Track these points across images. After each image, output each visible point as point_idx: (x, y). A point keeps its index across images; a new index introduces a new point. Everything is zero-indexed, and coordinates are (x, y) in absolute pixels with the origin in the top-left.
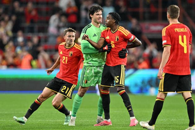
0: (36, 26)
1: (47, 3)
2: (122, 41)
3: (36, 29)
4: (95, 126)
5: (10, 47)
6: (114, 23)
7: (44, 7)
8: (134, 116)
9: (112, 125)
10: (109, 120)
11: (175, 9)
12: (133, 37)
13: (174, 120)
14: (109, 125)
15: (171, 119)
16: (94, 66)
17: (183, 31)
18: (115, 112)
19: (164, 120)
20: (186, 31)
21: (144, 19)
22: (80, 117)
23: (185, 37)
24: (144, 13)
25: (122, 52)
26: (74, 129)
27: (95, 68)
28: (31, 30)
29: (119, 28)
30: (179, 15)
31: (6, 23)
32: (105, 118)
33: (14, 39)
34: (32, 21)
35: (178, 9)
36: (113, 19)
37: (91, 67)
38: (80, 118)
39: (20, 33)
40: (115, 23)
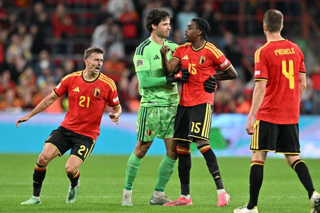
0: (71, 44)
1: (89, 6)
2: (209, 66)
3: (70, 48)
4: (166, 206)
5: (28, 78)
6: (199, 36)
7: (83, 13)
8: (223, 188)
9: (192, 204)
10: (188, 197)
11: (275, 16)
12: (226, 62)
13: (294, 197)
14: (188, 204)
15: (290, 196)
16: (160, 107)
17: (289, 53)
18: (199, 183)
19: (278, 197)
20: (294, 53)
21: (246, 33)
22: (141, 192)
23: (291, 62)
24: (246, 23)
25: (210, 81)
26: (130, 211)
27: (161, 109)
28: (63, 50)
29: (207, 44)
30: (282, 26)
31: (22, 37)
32: (183, 193)
33: (34, 63)
34: (64, 36)
35: (281, 17)
36: (197, 29)
37: (156, 108)
38: (140, 194)
39: (44, 55)
40: (201, 37)
